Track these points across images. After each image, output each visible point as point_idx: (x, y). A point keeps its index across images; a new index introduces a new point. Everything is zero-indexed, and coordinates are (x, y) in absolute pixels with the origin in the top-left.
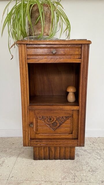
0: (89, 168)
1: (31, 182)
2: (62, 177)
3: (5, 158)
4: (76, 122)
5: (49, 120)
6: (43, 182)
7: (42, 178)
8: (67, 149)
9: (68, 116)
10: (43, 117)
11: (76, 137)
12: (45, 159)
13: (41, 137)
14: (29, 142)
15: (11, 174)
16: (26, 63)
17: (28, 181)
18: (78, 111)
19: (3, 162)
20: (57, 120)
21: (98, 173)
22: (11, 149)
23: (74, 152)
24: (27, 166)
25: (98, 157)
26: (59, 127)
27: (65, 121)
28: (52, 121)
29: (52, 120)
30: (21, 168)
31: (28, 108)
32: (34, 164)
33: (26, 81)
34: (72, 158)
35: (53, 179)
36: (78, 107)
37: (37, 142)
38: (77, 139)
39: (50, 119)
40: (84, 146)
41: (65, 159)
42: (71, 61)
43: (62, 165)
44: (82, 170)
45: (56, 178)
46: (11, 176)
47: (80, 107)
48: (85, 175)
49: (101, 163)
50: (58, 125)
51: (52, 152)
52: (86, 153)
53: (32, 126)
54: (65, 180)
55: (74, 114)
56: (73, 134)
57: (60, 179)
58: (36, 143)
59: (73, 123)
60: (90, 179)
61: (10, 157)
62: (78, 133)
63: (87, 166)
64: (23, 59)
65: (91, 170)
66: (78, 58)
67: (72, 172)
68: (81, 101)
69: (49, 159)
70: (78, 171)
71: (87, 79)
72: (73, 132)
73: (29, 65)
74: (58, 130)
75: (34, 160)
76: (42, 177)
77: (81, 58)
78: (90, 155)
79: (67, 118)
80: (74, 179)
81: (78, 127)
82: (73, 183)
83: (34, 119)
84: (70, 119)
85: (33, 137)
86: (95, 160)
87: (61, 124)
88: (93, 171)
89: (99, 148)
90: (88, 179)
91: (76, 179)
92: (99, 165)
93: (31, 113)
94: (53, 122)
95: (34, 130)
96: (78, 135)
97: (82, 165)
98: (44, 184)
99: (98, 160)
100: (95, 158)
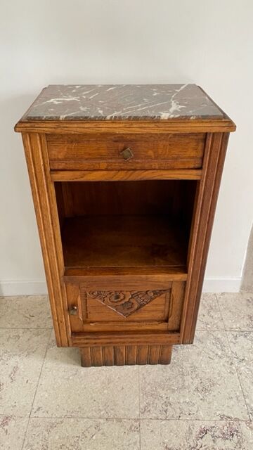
0: (197, 381)
1: (77, 421)
2: (142, 406)
3: (17, 358)
4: (178, 302)
5: (113, 299)
6: (102, 421)
7: (100, 410)
8: (154, 349)
9: (160, 291)
10: (99, 293)
11: (175, 327)
12: (105, 364)
13: (96, 329)
14: (70, 339)
15: (35, 401)
16: (49, 180)
17: (72, 420)
18: (185, 283)
19: (16, 369)
20: (132, 297)
21: (214, 396)
22: (28, 332)
23: (169, 353)
24: (68, 379)
25: (217, 351)
26: (137, 309)
27: (152, 299)
28: (122, 300)
29: (122, 297)
30: (55, 386)
31: (62, 279)
32: (82, 372)
33: (52, 224)
34: (165, 361)
35: (123, 412)
36: (186, 275)
37: (87, 339)
38: (178, 331)
39: (118, 297)
40: (192, 343)
41: (150, 364)
42: (172, 176)
43: (141, 376)
44: (184, 387)
45: (129, 410)
46: (36, 408)
47: (188, 276)
48: (188, 400)
49: (223, 369)
50: (136, 307)
51: (122, 354)
53: (75, 313)
54: (146, 415)
55: (173, 288)
56: (169, 323)
57: (138, 413)
58: (86, 341)
59: (171, 303)
60: (197, 411)
61: (29, 354)
62: (180, 321)
63: (194, 376)
64: (37, 171)
65: (200, 388)
66: (192, 166)
67: (162, 393)
68: (194, 263)
69: (116, 364)
70: (173, 391)
71: (213, 217)
72: (170, 319)
73: (58, 185)
74: (135, 317)
75: (82, 366)
76: (101, 408)
78: (201, 347)
79: (158, 293)
80: (166, 411)
81: (182, 310)
82: (163, 422)
83: (79, 299)
84: (163, 295)
85: (77, 328)
86: (211, 361)
87: (141, 306)
88: (205, 390)
89: (221, 325)
90: (194, 409)
91: (170, 412)
92: (219, 374)
93: (70, 287)
94: (123, 302)
95: (79, 318)
96: (180, 325)
98: (105, 427)
99: (217, 360)
100: (212, 355)
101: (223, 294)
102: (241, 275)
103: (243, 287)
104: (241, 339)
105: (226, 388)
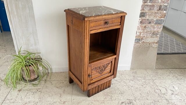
0: (119, 92)
3: (64, 88)
5: (99, 69)
9: (109, 63)
17: (84, 101)
18: (115, 58)
19: (64, 90)
20: (103, 67)
21: (125, 95)
25: (124, 84)
27: (107, 66)
34: (109, 86)
35: (99, 99)
44: (116, 93)
45: (101, 99)
48: (117, 96)
49: (127, 89)
52: (117, 82)
54: (106, 100)
55: (113, 61)
56: (111, 73)
57: (103, 99)
59: (112, 65)
60: (120, 98)
62: (114, 71)
63: (118, 90)
67: (110, 95)
70: (113, 94)
72: (111, 71)
74: (103, 73)
77: (120, 25)
78: (120, 84)
80: (111, 98)
86: (123, 87)
88: (122, 93)
89: (125, 78)
92: (125, 90)
97: (115, 90)
98: (94, 103)
99: (125, 86)
100: (123, 85)
101: (125, 71)
102: (130, 64)
103: (131, 69)
104: (131, 81)
105: (128, 93)
